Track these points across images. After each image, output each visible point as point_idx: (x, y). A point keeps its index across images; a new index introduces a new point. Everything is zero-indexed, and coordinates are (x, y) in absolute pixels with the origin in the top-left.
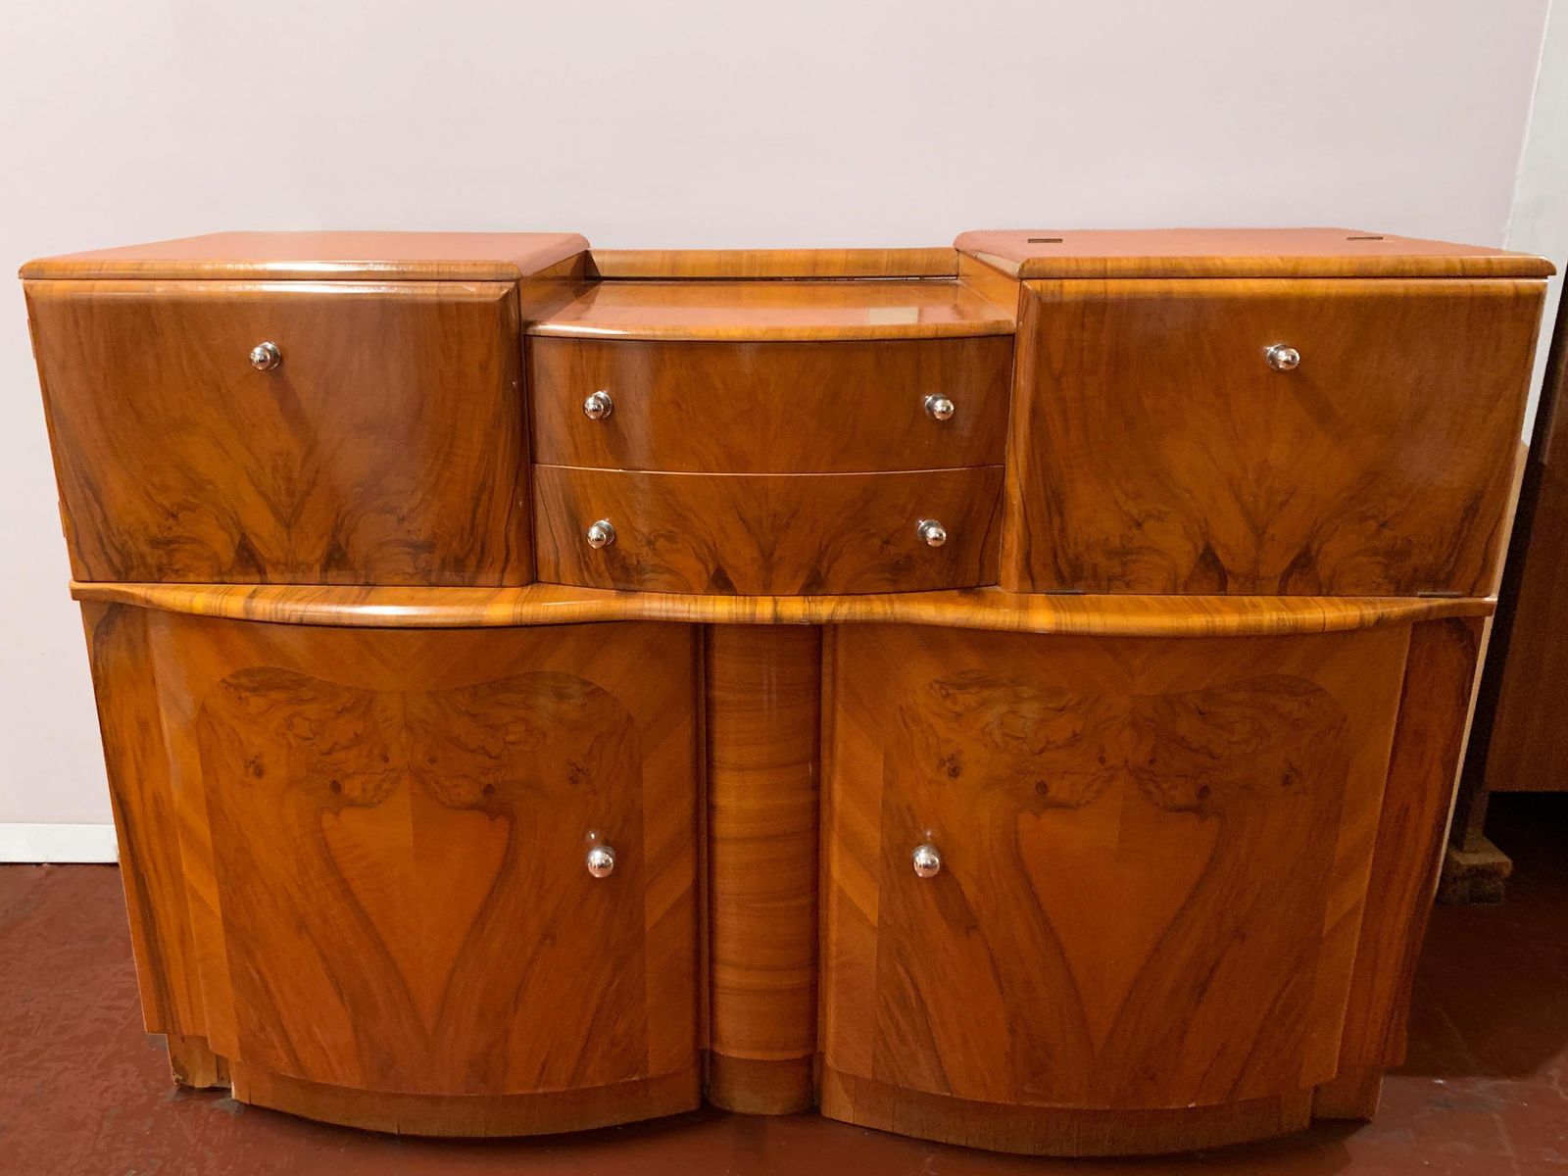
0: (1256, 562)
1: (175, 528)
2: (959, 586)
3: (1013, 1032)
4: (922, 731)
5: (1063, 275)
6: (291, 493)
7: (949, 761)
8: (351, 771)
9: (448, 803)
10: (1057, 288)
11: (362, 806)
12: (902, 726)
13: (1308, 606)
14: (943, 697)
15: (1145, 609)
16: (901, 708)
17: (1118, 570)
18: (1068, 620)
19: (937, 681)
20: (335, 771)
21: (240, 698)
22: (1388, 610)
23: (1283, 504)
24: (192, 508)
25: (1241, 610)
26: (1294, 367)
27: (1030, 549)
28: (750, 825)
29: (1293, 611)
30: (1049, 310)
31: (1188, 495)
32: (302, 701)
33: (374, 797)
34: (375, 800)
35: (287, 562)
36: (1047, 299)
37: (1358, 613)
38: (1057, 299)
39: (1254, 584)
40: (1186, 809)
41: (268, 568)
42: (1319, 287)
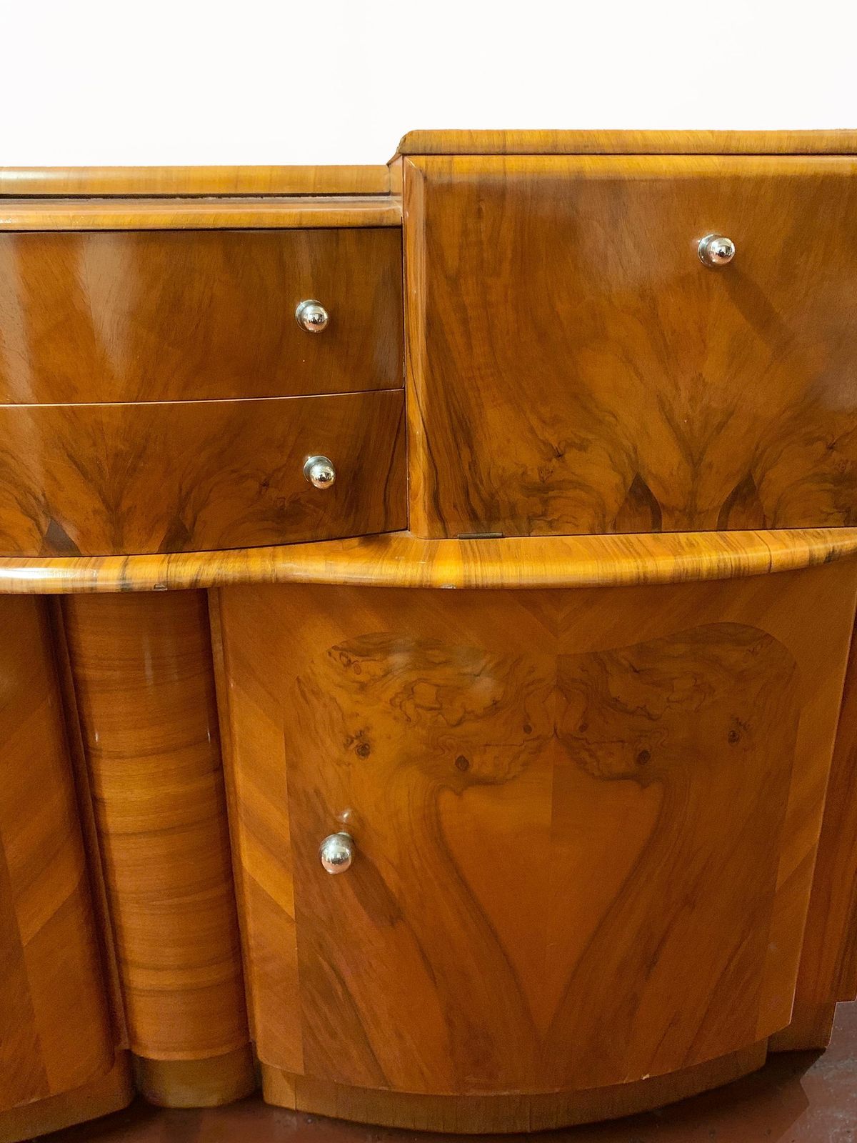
0: (693, 494)
2: (361, 533)
3: (449, 1022)
4: (325, 705)
5: (455, 150)
7: (357, 737)
10: (446, 165)
12: (301, 700)
13: (751, 543)
14: (345, 665)
15: (569, 553)
16: (298, 679)
17: (539, 509)
18: (479, 572)
19: (335, 648)
22: (839, 544)
23: (720, 427)
25: (677, 551)
26: (729, 260)
27: (438, 488)
28: (141, 818)
29: (735, 549)
30: (438, 193)
31: (612, 419)
36: (435, 179)
37: (807, 549)
38: (445, 179)
39: (691, 520)
40: (625, 777)
42: (754, 165)
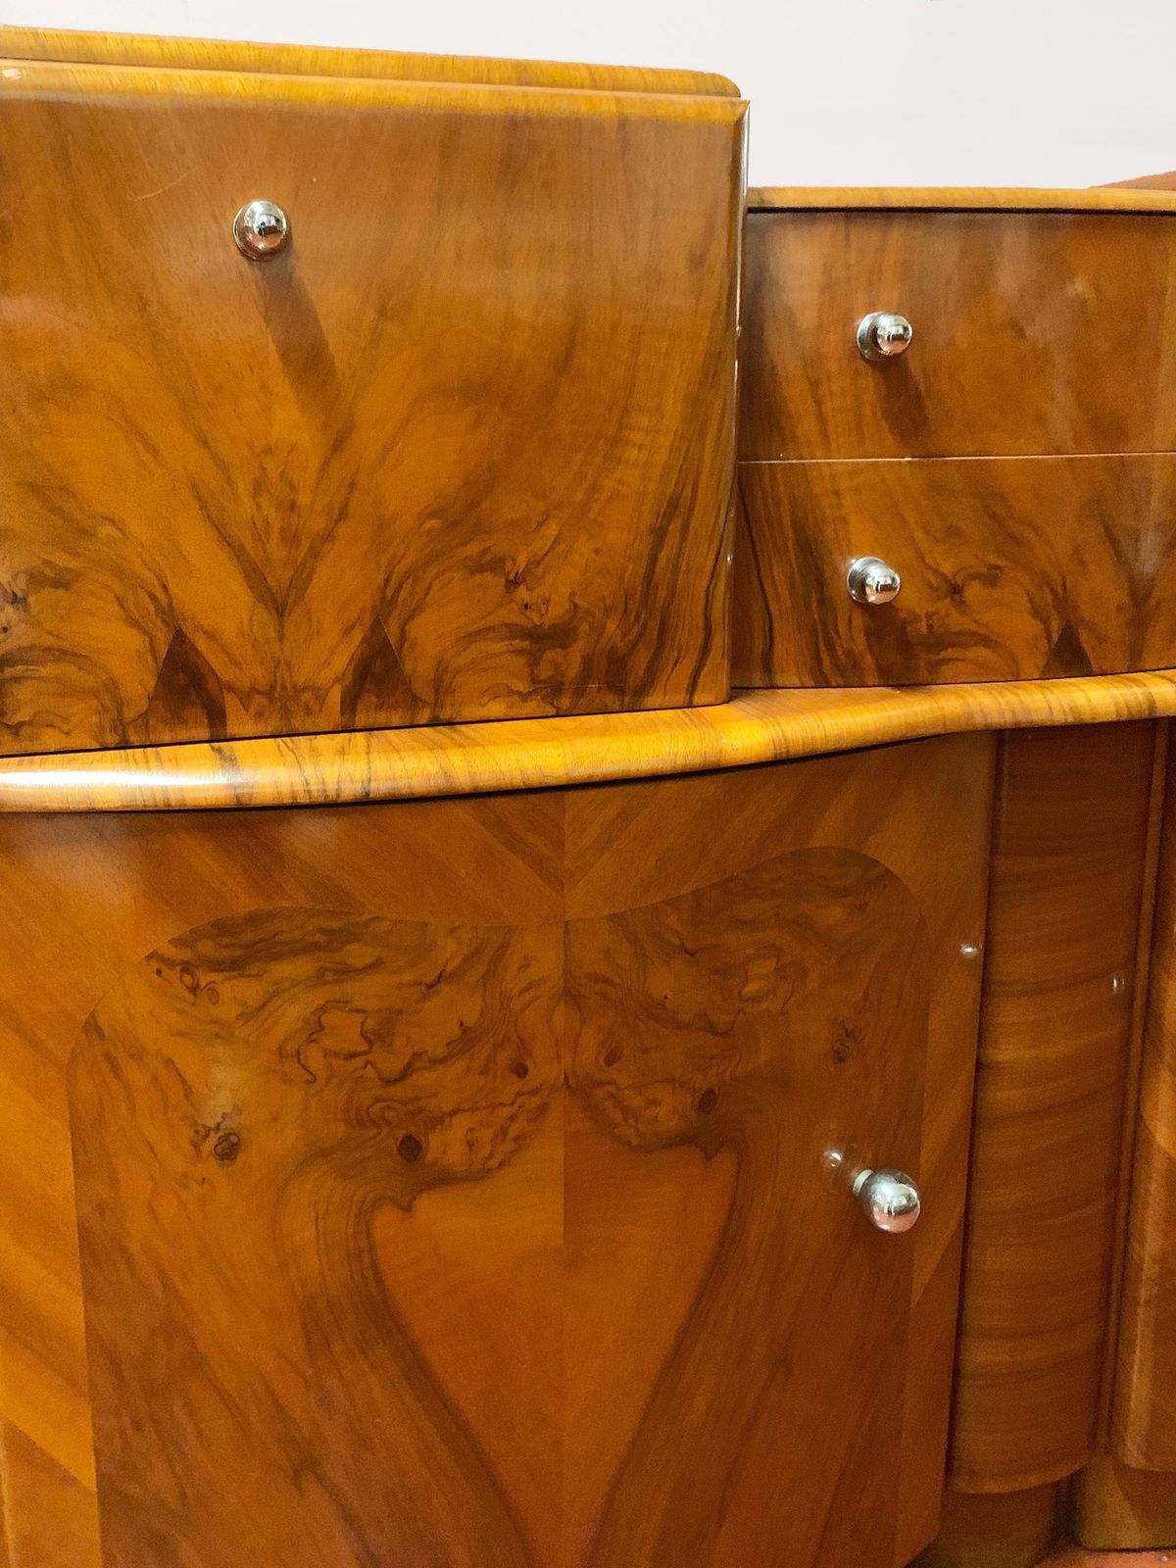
1: (16, 631)
6: (291, 538)
8: (448, 1107)
9: (635, 1141)
11: (463, 1180)
20: (412, 1114)
21: (194, 989)
24: (61, 582)
32: (345, 972)
33: (491, 1155)
34: (493, 1163)
35: (272, 688)
41: (231, 705)
